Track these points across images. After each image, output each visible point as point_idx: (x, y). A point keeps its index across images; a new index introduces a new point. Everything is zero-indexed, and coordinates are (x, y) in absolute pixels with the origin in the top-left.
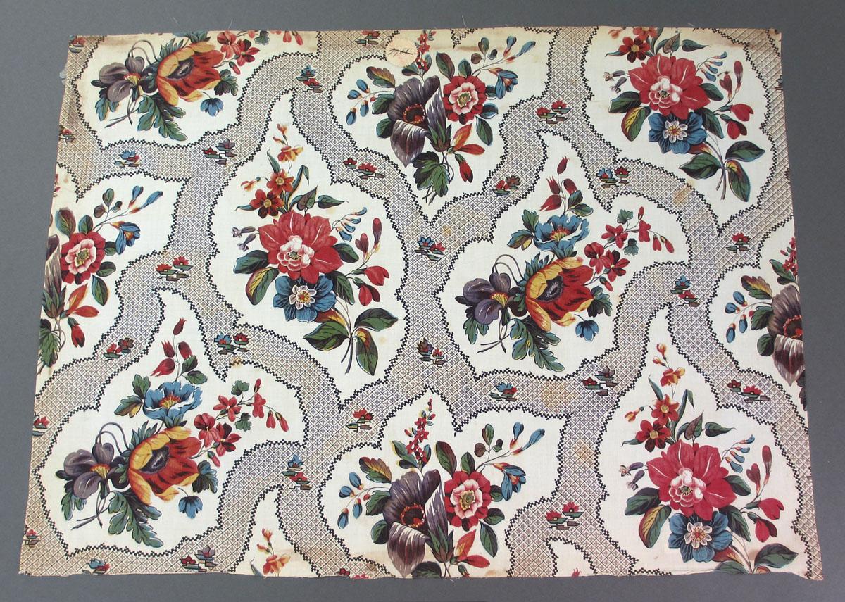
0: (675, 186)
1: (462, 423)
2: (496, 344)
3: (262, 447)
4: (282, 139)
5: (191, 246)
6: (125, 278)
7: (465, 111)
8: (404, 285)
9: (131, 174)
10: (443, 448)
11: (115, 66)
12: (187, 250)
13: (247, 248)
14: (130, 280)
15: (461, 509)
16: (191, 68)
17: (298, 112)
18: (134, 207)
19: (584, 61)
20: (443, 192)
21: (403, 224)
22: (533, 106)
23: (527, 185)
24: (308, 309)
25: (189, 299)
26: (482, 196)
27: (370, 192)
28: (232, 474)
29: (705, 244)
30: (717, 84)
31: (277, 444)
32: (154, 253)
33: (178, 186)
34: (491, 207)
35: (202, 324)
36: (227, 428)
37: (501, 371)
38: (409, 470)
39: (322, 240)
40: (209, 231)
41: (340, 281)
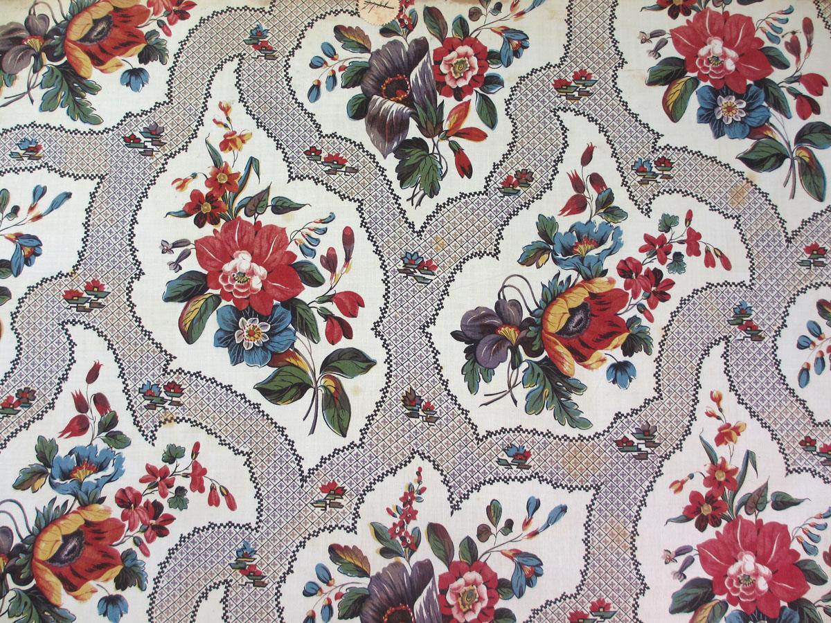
0: (731, 181)
1: (461, 498)
2: (504, 394)
3: (203, 531)
4: (225, 121)
5: (108, 266)
6: (23, 309)
7: (462, 84)
8: (384, 317)
9: (31, 170)
10: (437, 532)
11: (12, 27)
12: (102, 271)
13: (180, 268)
14: (29, 311)
15: (460, 610)
16: (109, 28)
17: (246, 86)
18: (34, 213)
19: (613, 17)
20: (433, 191)
21: (382, 235)
22: (548, 76)
23: (542, 182)
24: (260, 350)
25: (106, 336)
26: (485, 196)
27: (339, 192)
28: (165, 567)
29: (770, 258)
30: (781, 47)
31: (222, 527)
32: (60, 275)
33: (90, 185)
34: (496, 211)
35: (123, 369)
36: (157, 507)
37: (511, 429)
38: (393, 560)
39: (278, 256)
40: (130, 245)
41: (301, 312)
